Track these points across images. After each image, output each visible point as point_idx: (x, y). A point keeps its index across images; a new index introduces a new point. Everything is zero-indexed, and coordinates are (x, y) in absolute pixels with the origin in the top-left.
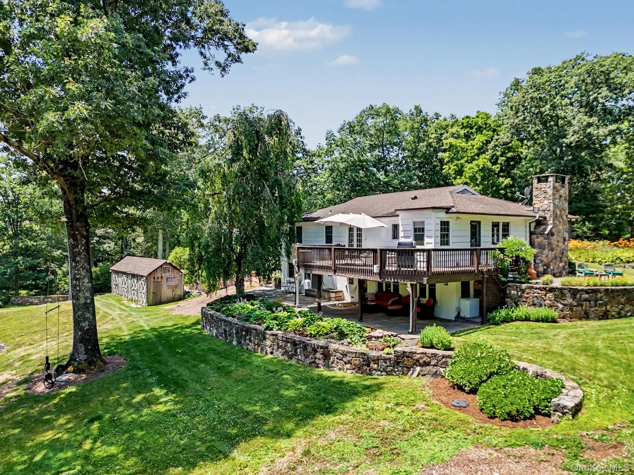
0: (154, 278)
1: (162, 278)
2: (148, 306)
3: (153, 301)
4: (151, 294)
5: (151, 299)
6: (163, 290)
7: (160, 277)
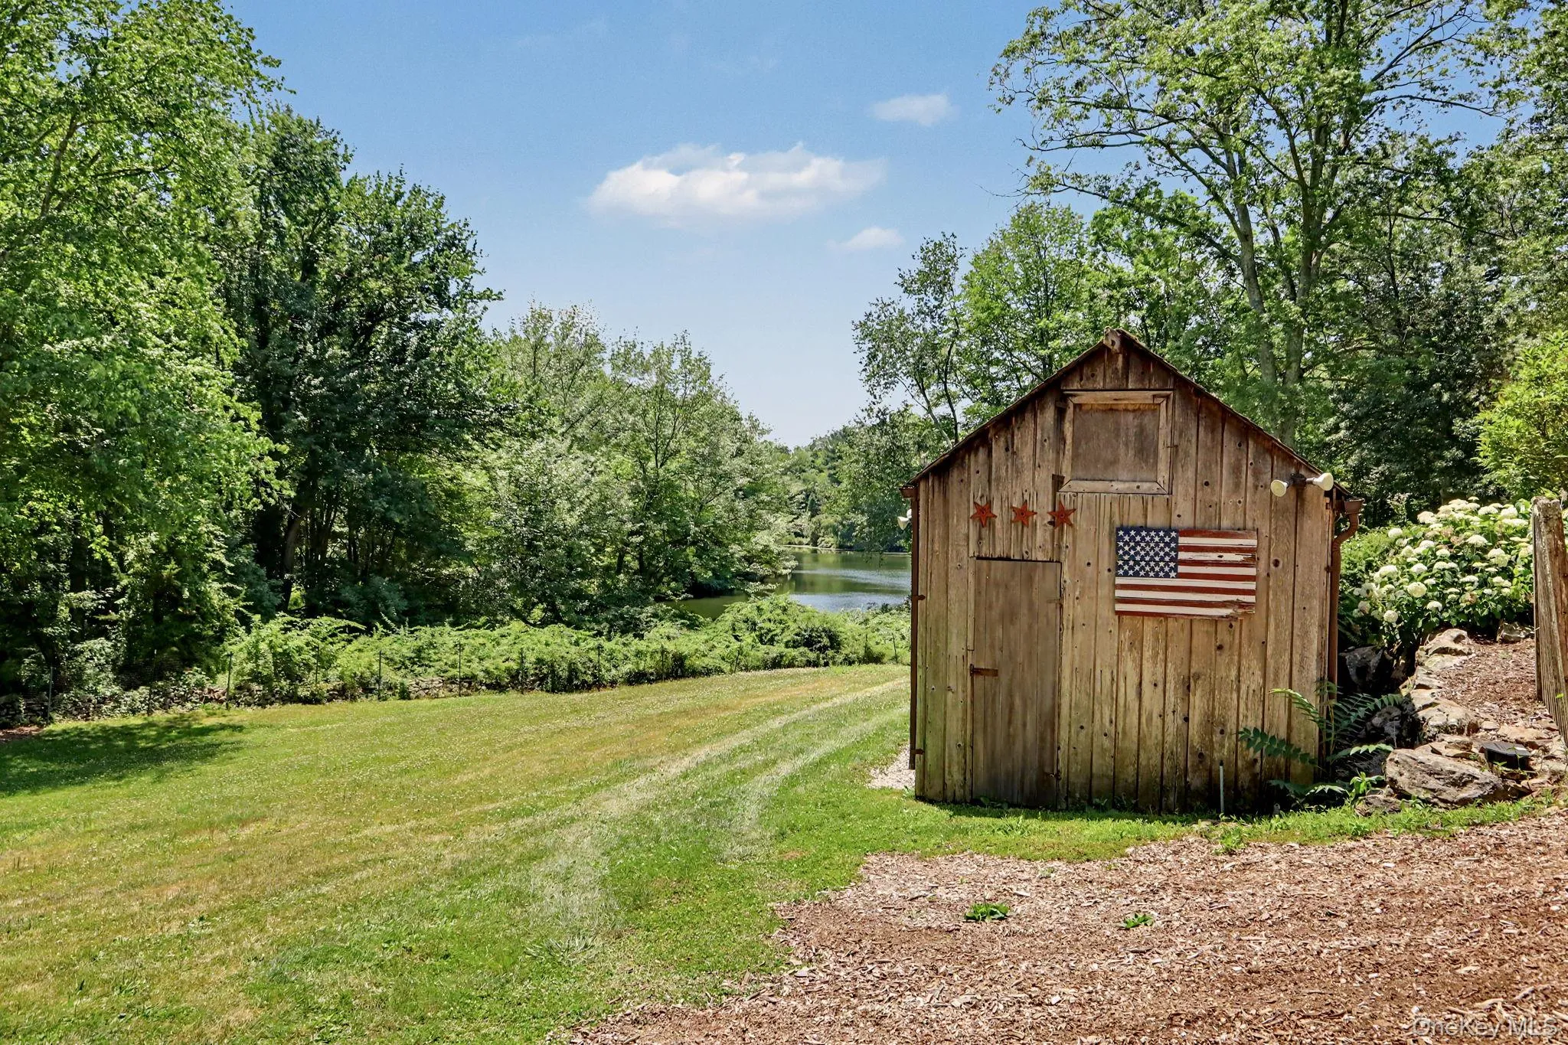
0: (984, 516)
1: (1060, 518)
2: (921, 797)
3: (968, 747)
4: (957, 680)
5: (955, 728)
6: (1072, 651)
7: (1042, 507)
